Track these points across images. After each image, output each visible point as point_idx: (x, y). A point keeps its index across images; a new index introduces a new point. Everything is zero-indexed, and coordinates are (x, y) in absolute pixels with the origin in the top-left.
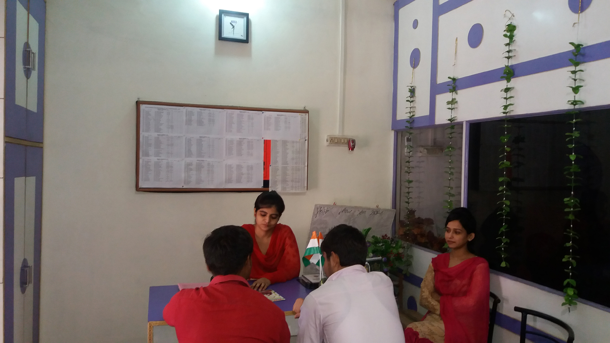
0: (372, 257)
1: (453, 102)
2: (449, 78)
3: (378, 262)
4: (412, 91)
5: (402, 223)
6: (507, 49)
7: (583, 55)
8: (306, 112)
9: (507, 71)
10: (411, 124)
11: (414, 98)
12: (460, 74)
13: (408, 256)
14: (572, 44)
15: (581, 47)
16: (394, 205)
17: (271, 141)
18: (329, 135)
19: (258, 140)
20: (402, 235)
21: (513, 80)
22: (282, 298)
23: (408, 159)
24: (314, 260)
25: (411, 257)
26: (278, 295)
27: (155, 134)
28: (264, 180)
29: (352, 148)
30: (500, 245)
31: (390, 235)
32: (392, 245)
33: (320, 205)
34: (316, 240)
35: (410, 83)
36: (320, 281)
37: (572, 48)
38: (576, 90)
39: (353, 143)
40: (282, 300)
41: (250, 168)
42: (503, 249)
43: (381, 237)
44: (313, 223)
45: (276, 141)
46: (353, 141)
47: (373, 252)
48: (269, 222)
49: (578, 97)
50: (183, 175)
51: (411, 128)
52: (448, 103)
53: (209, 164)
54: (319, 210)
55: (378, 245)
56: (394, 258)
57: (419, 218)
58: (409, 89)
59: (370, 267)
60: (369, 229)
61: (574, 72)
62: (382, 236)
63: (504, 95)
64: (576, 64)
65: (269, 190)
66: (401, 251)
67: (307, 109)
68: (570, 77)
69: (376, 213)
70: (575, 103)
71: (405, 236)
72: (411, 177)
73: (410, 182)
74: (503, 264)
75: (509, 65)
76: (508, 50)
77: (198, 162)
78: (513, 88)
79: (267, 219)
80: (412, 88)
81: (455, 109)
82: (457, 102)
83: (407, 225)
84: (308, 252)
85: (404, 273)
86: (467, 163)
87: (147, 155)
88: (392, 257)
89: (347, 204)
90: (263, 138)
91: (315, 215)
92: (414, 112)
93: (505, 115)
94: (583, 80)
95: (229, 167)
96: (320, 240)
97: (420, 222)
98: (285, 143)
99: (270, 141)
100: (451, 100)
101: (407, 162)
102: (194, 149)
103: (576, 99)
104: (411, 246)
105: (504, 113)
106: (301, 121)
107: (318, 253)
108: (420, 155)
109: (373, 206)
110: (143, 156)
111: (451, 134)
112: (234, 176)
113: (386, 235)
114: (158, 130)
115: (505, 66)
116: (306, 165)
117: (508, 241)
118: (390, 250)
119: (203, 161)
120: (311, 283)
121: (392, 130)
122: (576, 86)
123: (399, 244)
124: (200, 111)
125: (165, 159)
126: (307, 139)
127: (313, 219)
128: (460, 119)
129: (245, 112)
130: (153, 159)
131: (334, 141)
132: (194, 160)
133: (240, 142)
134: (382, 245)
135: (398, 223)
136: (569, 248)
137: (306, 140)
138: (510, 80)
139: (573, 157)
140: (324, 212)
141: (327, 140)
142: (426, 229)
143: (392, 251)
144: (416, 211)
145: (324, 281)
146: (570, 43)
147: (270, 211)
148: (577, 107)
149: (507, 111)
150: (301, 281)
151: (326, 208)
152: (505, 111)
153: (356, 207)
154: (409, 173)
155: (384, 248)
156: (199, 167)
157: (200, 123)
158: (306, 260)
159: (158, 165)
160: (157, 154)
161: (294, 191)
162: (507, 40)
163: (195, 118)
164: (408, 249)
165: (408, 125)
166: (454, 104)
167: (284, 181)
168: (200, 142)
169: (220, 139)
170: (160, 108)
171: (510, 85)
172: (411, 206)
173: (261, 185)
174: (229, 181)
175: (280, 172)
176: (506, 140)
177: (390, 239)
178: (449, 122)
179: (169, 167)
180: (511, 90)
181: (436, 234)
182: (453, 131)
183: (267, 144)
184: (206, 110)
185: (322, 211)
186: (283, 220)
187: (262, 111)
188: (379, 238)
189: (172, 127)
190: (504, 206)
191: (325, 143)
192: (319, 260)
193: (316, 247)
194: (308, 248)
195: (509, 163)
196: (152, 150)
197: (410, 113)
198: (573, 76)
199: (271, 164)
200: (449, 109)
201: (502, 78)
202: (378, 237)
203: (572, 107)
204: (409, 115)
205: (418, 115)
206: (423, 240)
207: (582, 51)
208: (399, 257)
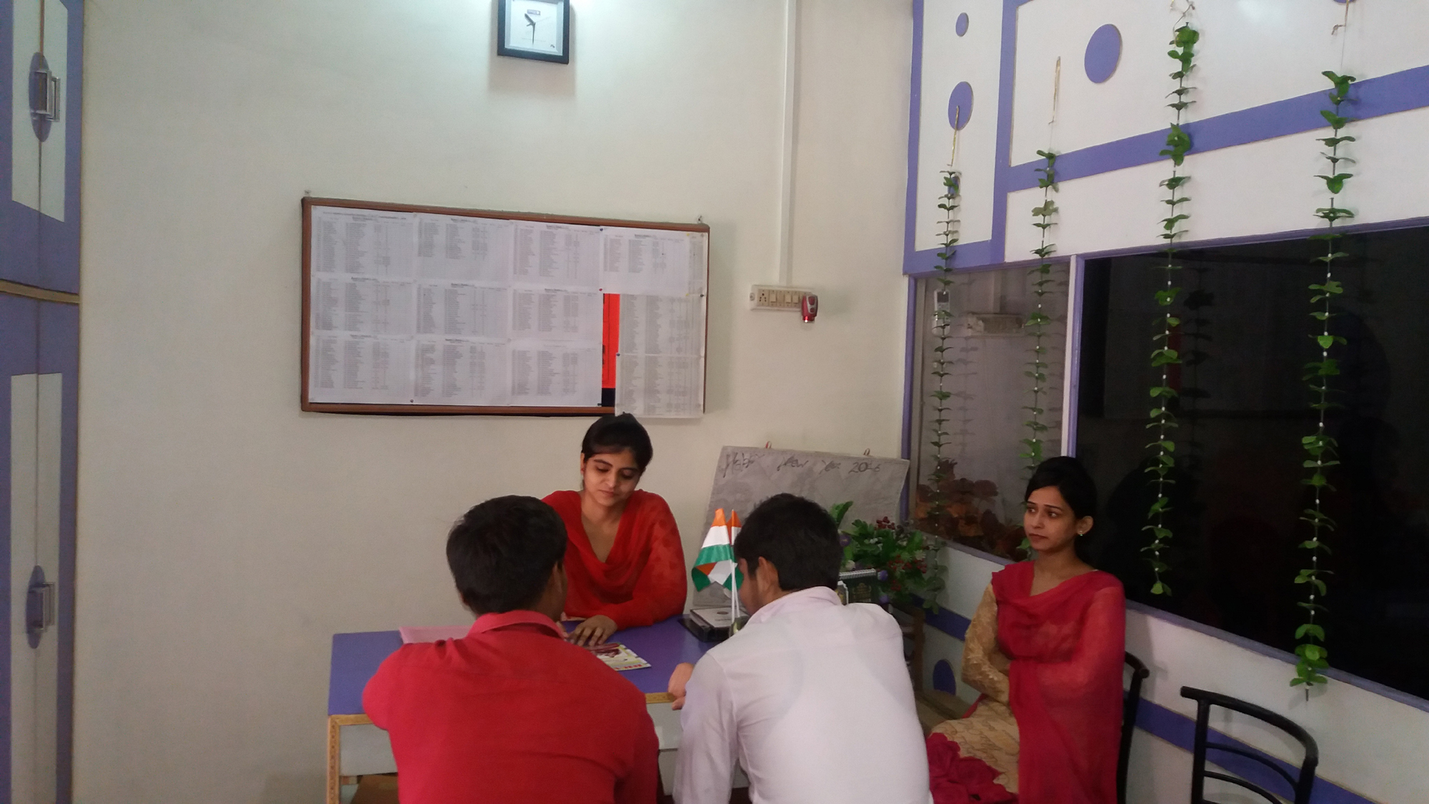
0: (853, 570)
1: (1047, 209)
2: (1040, 153)
3: (866, 579)
4: (953, 184)
5: (923, 491)
6: (1176, 85)
7: (1355, 102)
8: (702, 228)
9: (1176, 138)
10: (948, 261)
11: (957, 199)
12: (1067, 143)
13: (936, 567)
14: (1328, 74)
15: (1350, 82)
16: (907, 451)
17: (621, 298)
18: (756, 285)
19: (590, 295)
20: (922, 519)
21: (1188, 159)
22: (644, 663)
23: (939, 343)
24: (718, 576)
25: (944, 569)
26: (635, 655)
27: (346, 277)
28: (603, 389)
29: (811, 317)
30: (1150, 545)
31: (894, 519)
32: (899, 542)
33: (735, 447)
34: (724, 528)
35: (949, 165)
36: (733, 625)
37: (1329, 85)
38: (1335, 183)
39: (812, 303)
40: (645, 666)
41: (571, 359)
42: (1157, 553)
43: (875, 524)
44: (717, 490)
45: (633, 297)
46: (814, 300)
47: (857, 558)
48: (615, 487)
49: (1340, 201)
50: (412, 375)
51: (948, 270)
52: (1037, 212)
53: (473, 350)
54: (731, 459)
55: (866, 541)
56: (904, 571)
57: (963, 480)
58: (945, 178)
59: (847, 592)
60: (846, 507)
61: (1332, 142)
62: (878, 522)
63: (1167, 194)
64: (1338, 124)
65: (614, 411)
66: (920, 555)
67: (705, 222)
68: (1323, 153)
69: (863, 466)
70: (1331, 214)
71: (930, 522)
72: (946, 385)
73: (944, 396)
74: (1158, 589)
75: (1181, 124)
76: (1178, 88)
77: (448, 343)
78: (1189, 178)
79: (611, 478)
80: (953, 176)
81: (1052, 226)
82: (1056, 210)
83: (935, 497)
84: (705, 556)
85: (925, 606)
86: (1077, 352)
87: (328, 326)
88: (899, 570)
89: (797, 446)
90: (601, 290)
91: (721, 471)
92: (956, 232)
93: (1168, 241)
94: (1354, 162)
95: (521, 357)
96: (733, 528)
97: (965, 490)
98: (652, 301)
99: (617, 296)
100: (1042, 206)
101: (937, 350)
102: (438, 312)
103: (1336, 206)
104: (944, 544)
105: (1166, 236)
106: (691, 251)
107: (727, 559)
108: (969, 333)
109: (857, 451)
110: (317, 327)
111: (1041, 284)
112: (533, 377)
113: (886, 520)
114: (353, 268)
115: (1170, 126)
116: (703, 354)
117: (1170, 535)
118: (894, 555)
119: (460, 341)
120: (712, 627)
121: (905, 273)
122: (1336, 175)
123: (917, 539)
124: (452, 222)
125: (370, 336)
126: (705, 292)
127: (716, 480)
128: (1061, 251)
129: (560, 227)
130: (342, 335)
131: (768, 299)
132: (438, 339)
133: (547, 298)
134: (877, 543)
135: (914, 491)
136: (1311, 552)
137: (702, 296)
138: (1182, 160)
139: (1325, 341)
140: (744, 464)
141: (751, 297)
142: (980, 505)
143: (899, 556)
144: (956, 463)
145: (742, 623)
146: (1325, 73)
147: (618, 461)
148: (1337, 223)
149: (1173, 233)
150: (688, 625)
151: (747, 456)
152: (1168, 232)
153: (818, 455)
154: (942, 376)
155: (881, 549)
156: (451, 356)
157: (453, 250)
158: (701, 574)
159: (352, 349)
160: (352, 324)
161: (673, 415)
162: (1177, 66)
163: (440, 238)
164: (936, 550)
165: (942, 263)
166: (1050, 215)
167: (651, 391)
168: (451, 296)
169: (499, 290)
170: (358, 215)
171: (1181, 171)
172: (946, 453)
173: (595, 401)
174: (521, 389)
175: (640, 371)
176: (1168, 300)
177: (894, 529)
178: (1037, 256)
179: (380, 354)
180: (1184, 183)
181: (1001, 520)
182: (1046, 277)
183: (611, 304)
184: (466, 221)
185: (738, 463)
186: (647, 483)
187: (599, 226)
188: (871, 525)
189: (386, 261)
190: (1162, 453)
191: (748, 304)
192: (730, 577)
193: (724, 546)
194: (704, 548)
195: (1174, 354)
196: (339, 315)
197: (947, 235)
198: (1329, 151)
199: (619, 352)
200: (1038, 225)
201: (1163, 155)
202: (868, 523)
203: (1325, 224)
204: (944, 239)
205: (964, 240)
206: (972, 532)
207: (1352, 93)
208: (915, 570)
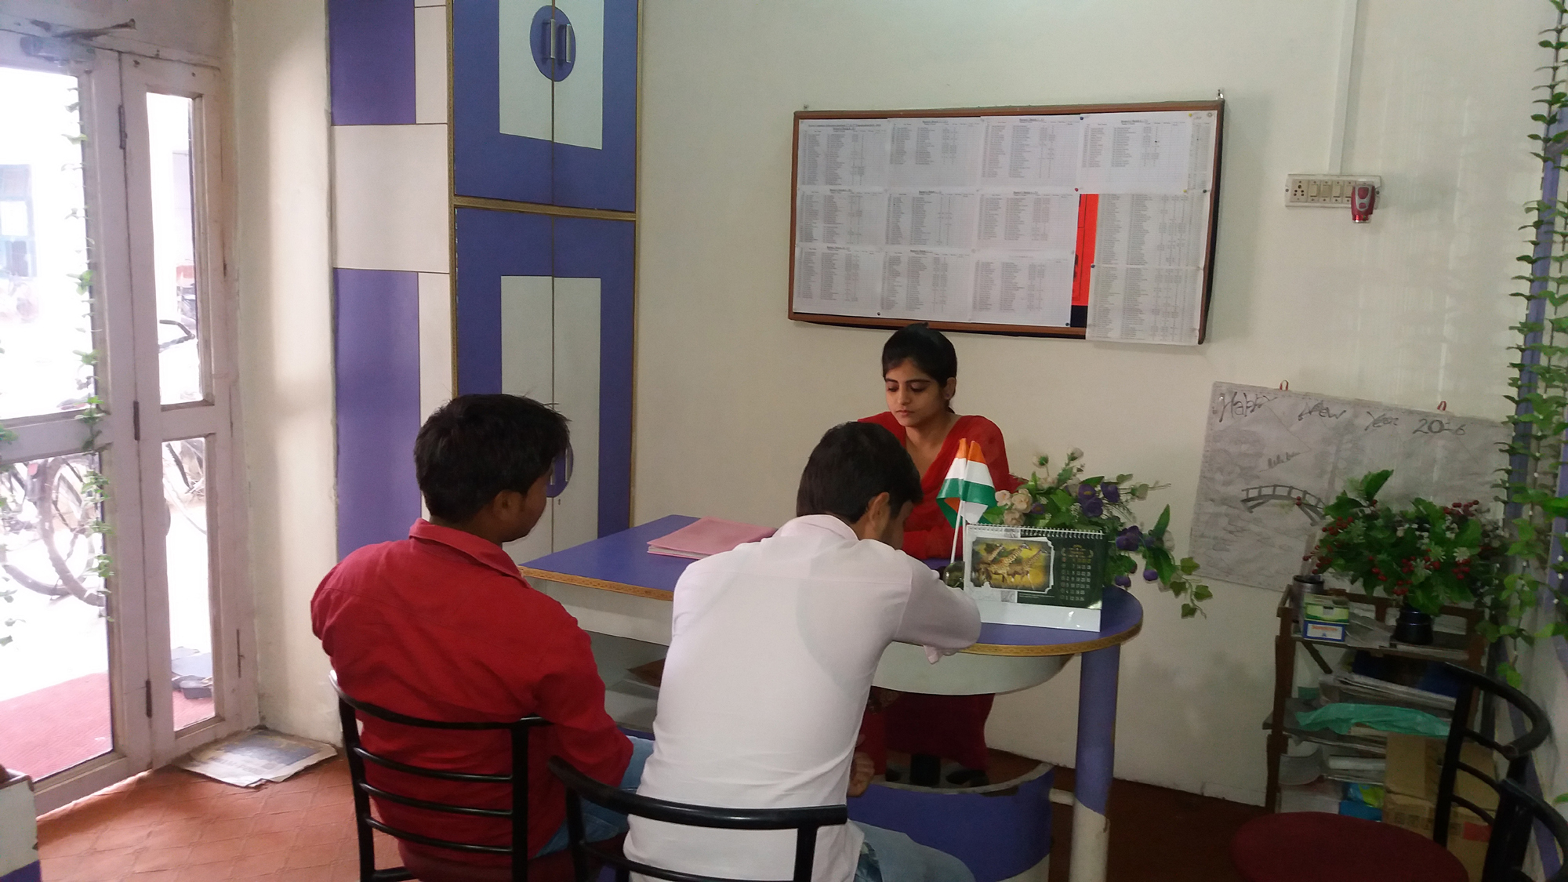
8: (1210, 105)
17: (1100, 199)
18: (1292, 175)
19: (1064, 196)
28: (1072, 306)
29: (1363, 214)
33: (1236, 385)
39: (1365, 196)
41: (1038, 271)
44: (1214, 437)
45: (1115, 197)
46: (1373, 192)
50: (879, 288)
53: (937, 260)
54: (1228, 399)
60: (1382, 476)
65: (1085, 332)
67: (1217, 97)
69: (1436, 427)
77: (913, 254)
79: (900, 395)
89: (1333, 389)
90: (1077, 190)
91: (1216, 413)
95: (984, 268)
98: (1139, 201)
99: (1096, 197)
102: (906, 222)
106: (1192, 136)
109: (1428, 404)
110: (804, 241)
112: (996, 293)
114: (832, 179)
116: (1202, 265)
119: (923, 252)
124: (923, 125)
125: (844, 249)
126: (1210, 187)
127: (1210, 424)
129: (1035, 120)
131: (1308, 192)
132: (904, 251)
133: (1016, 202)
137: (1205, 191)
140: (1247, 407)
141: (1285, 190)
151: (1251, 397)
153: (1362, 404)
157: (923, 157)
160: (830, 235)
161: (1157, 341)
163: (911, 145)
167: (1131, 310)
169: (966, 196)
170: (838, 126)
173: (1063, 320)
174: (982, 304)
175: (1119, 286)
179: (851, 265)
183: (1088, 205)
185: (1240, 405)
187: (1079, 114)
191: (1281, 199)
196: (819, 229)
199: (1095, 264)
202: (1437, 503)
